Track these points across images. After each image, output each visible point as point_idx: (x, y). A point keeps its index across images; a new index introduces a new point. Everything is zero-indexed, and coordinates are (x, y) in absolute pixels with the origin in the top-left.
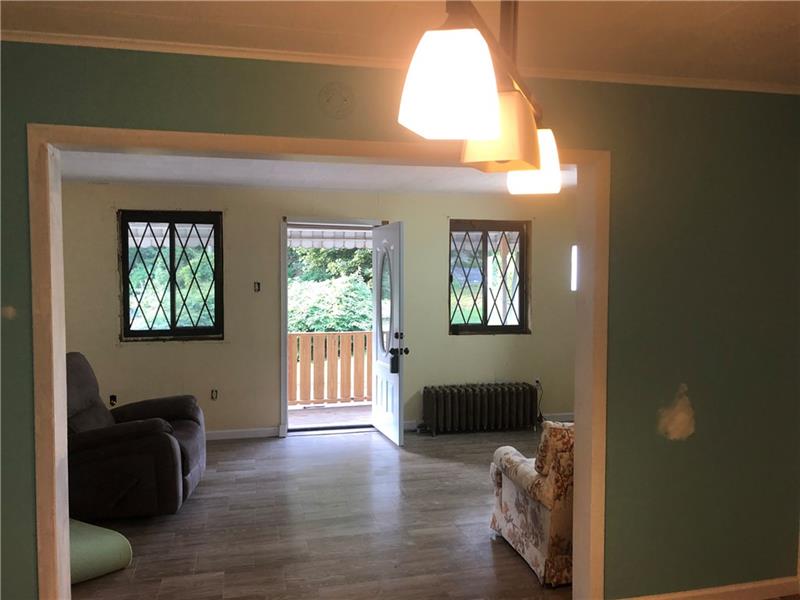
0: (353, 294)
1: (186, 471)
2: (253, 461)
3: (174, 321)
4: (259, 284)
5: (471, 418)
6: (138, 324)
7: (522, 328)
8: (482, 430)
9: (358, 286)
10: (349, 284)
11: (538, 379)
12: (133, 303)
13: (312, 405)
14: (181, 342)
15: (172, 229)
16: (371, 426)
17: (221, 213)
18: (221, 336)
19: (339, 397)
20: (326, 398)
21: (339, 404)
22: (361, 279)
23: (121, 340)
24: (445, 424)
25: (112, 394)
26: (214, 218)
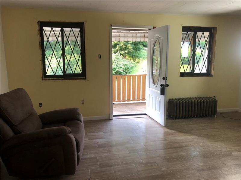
0: (117, 60)
1: (78, 151)
2: (102, 133)
3: (64, 71)
4: (100, 55)
5: (190, 113)
6: (49, 73)
7: (208, 74)
8: (194, 117)
9: (118, 57)
10: (116, 56)
11: (215, 95)
12: (47, 63)
13: (116, 102)
14: (68, 80)
15: (62, 31)
16: (145, 114)
17: (84, 23)
18: (85, 77)
19: (126, 99)
20: (121, 100)
21: (126, 102)
22: (119, 55)
23: (43, 80)
24: (179, 115)
25: (40, 103)
26: (80, 25)
